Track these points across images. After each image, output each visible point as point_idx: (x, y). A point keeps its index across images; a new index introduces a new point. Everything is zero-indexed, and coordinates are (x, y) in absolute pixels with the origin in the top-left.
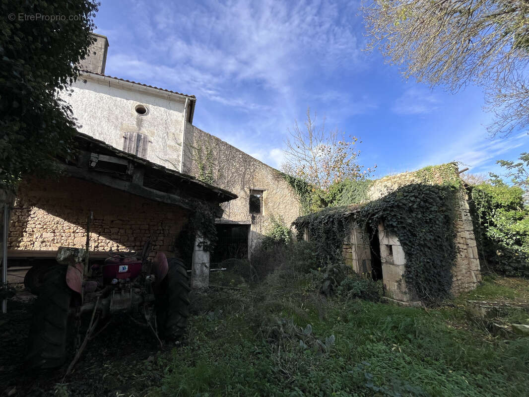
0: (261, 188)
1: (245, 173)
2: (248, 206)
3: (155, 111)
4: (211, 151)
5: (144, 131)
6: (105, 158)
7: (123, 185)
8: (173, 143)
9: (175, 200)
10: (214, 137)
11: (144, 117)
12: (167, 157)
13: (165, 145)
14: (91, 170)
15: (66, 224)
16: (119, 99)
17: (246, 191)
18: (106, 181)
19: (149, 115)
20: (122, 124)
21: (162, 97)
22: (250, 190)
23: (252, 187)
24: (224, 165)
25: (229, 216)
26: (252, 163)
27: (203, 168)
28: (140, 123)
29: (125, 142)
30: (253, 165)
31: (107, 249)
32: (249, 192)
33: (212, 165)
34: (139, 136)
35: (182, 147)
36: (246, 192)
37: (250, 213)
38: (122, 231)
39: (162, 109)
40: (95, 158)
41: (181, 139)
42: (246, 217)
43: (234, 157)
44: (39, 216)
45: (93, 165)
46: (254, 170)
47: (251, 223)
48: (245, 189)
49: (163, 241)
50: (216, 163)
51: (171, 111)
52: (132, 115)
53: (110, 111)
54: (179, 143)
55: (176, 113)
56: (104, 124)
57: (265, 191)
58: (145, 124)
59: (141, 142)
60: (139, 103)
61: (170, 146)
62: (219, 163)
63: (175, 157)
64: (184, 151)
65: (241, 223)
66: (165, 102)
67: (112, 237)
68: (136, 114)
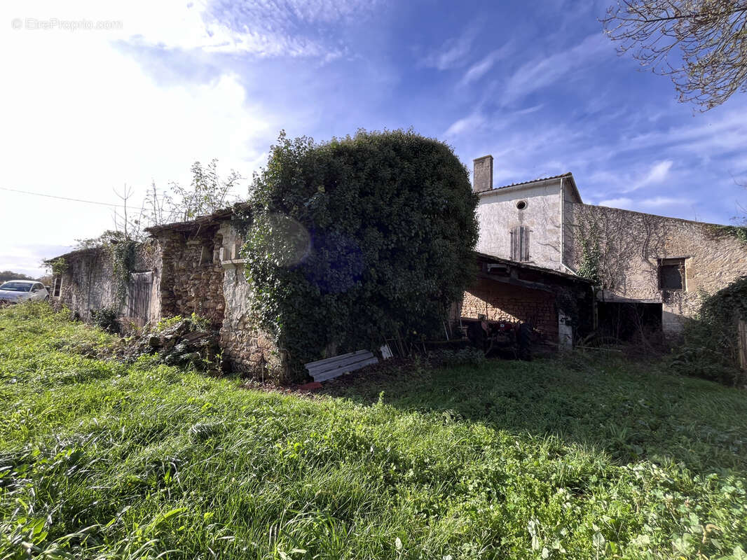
0: (680, 255)
1: (648, 241)
2: (656, 281)
3: (533, 202)
4: (596, 224)
5: (526, 223)
6: (494, 266)
7: (505, 280)
8: (552, 227)
9: (540, 287)
10: (599, 207)
11: (524, 211)
12: (547, 242)
13: (545, 230)
14: (488, 273)
15: (482, 302)
16: (504, 203)
17: (652, 262)
18: (496, 278)
19: (529, 208)
20: (508, 222)
21: (539, 186)
22: (659, 260)
23: (662, 256)
24: (614, 237)
25: (625, 294)
26: (662, 224)
27: (587, 245)
28: (521, 217)
29: (512, 236)
30: (663, 226)
31: (497, 318)
32: (656, 263)
33: (598, 239)
34: (522, 229)
35: (561, 229)
36: (651, 264)
37: (659, 289)
38: (516, 307)
39: (539, 197)
40: (490, 266)
41: (560, 220)
42: (654, 295)
43: (628, 223)
44: (469, 298)
45: (489, 270)
46: (666, 234)
47: (661, 301)
48: (650, 259)
49: (550, 316)
50: (604, 235)
51: (549, 196)
52: (515, 212)
53: (499, 215)
54: (558, 225)
55: (553, 196)
56: (496, 226)
57: (688, 257)
58: (526, 217)
59: (524, 233)
60: (519, 200)
61: (549, 230)
62: (607, 235)
63: (555, 239)
64: (564, 231)
65: (646, 302)
66: (542, 189)
67: (510, 311)
68: (518, 210)
